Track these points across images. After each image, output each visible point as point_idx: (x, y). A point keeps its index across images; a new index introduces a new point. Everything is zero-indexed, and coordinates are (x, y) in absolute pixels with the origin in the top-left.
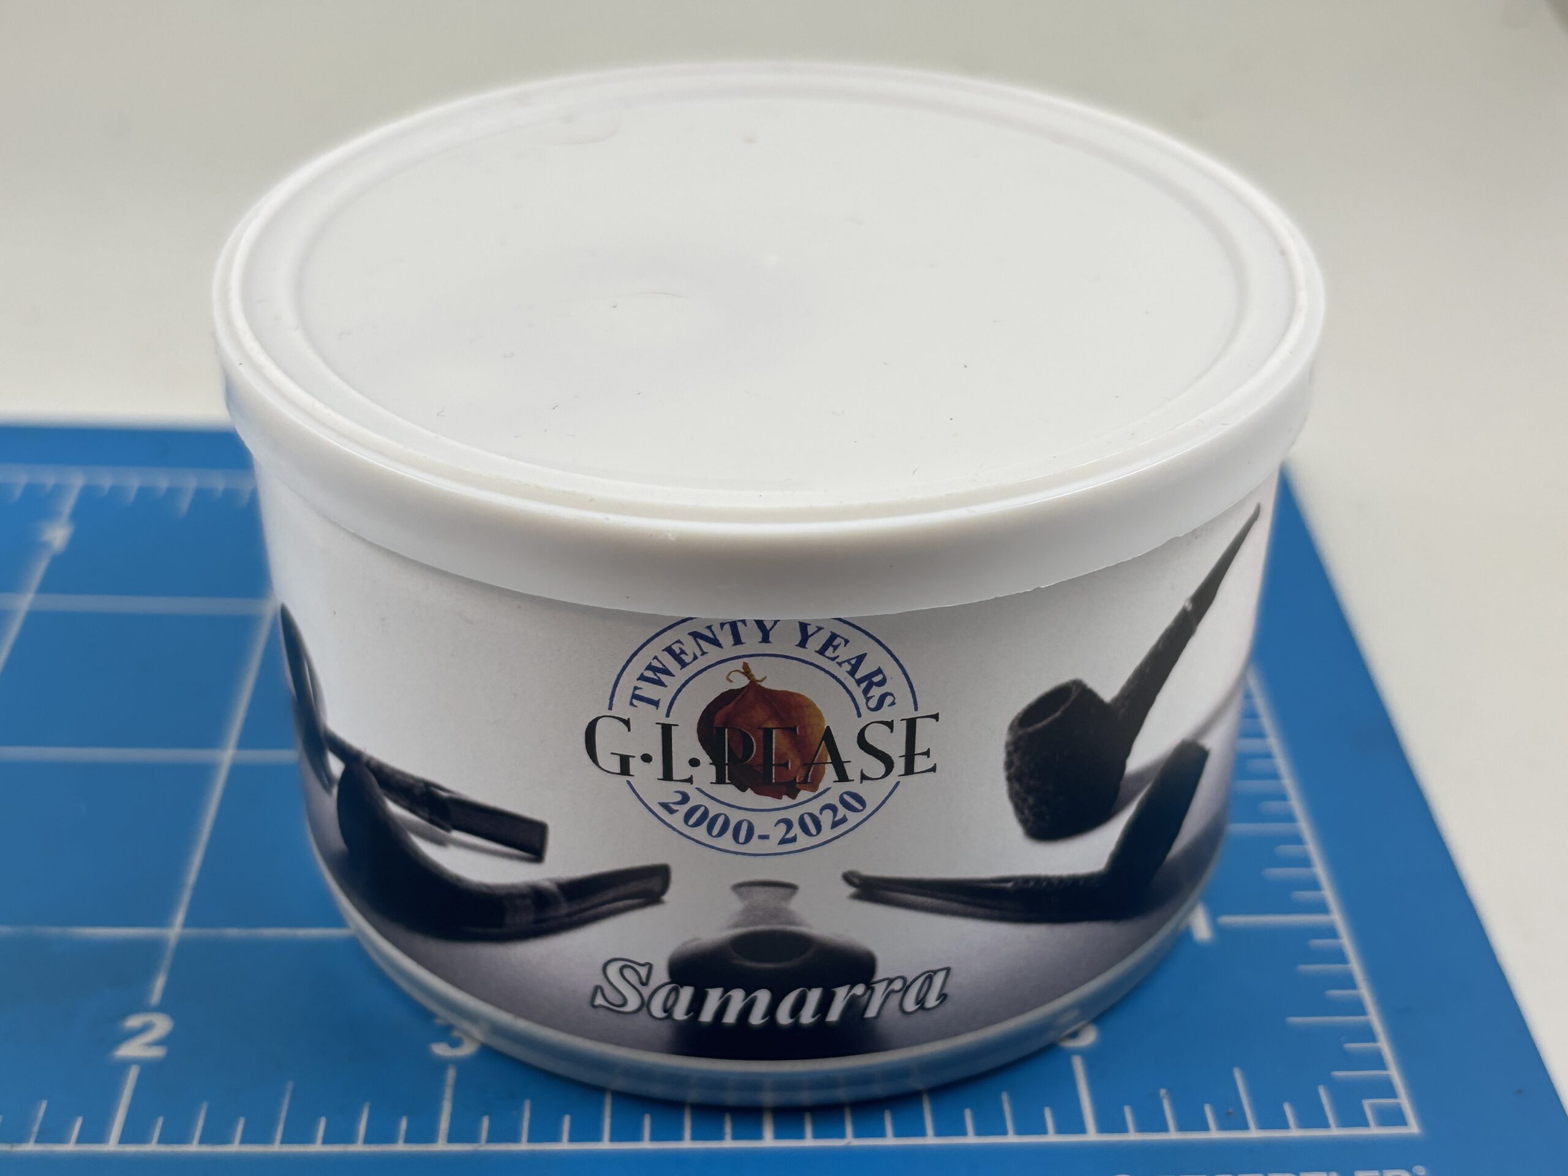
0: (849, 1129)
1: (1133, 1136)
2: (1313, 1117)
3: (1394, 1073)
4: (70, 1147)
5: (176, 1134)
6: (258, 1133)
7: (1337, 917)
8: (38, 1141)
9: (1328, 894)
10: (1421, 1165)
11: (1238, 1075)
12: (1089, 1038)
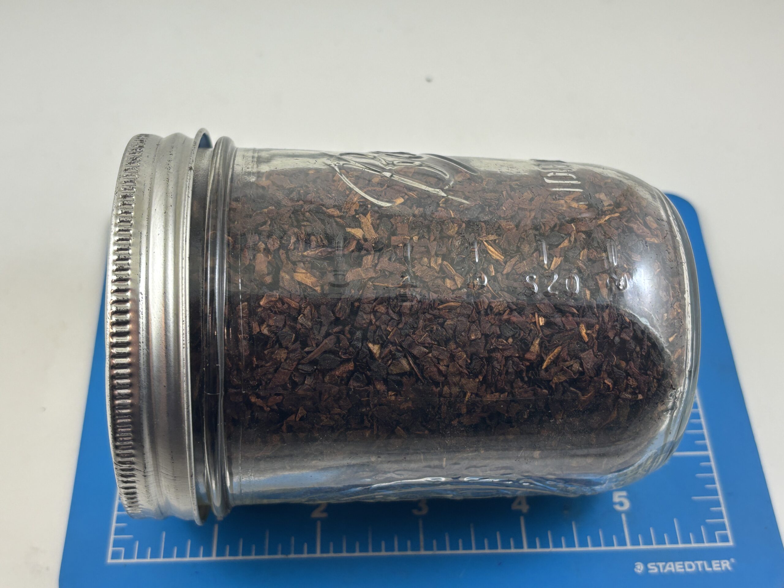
0: (551, 544)
1: (642, 547)
2: (699, 540)
3: (726, 520)
4: (305, 556)
5: (338, 550)
6: (364, 549)
7: (710, 453)
8: (295, 553)
9: (708, 442)
10: (733, 558)
11: (675, 521)
12: (627, 505)
